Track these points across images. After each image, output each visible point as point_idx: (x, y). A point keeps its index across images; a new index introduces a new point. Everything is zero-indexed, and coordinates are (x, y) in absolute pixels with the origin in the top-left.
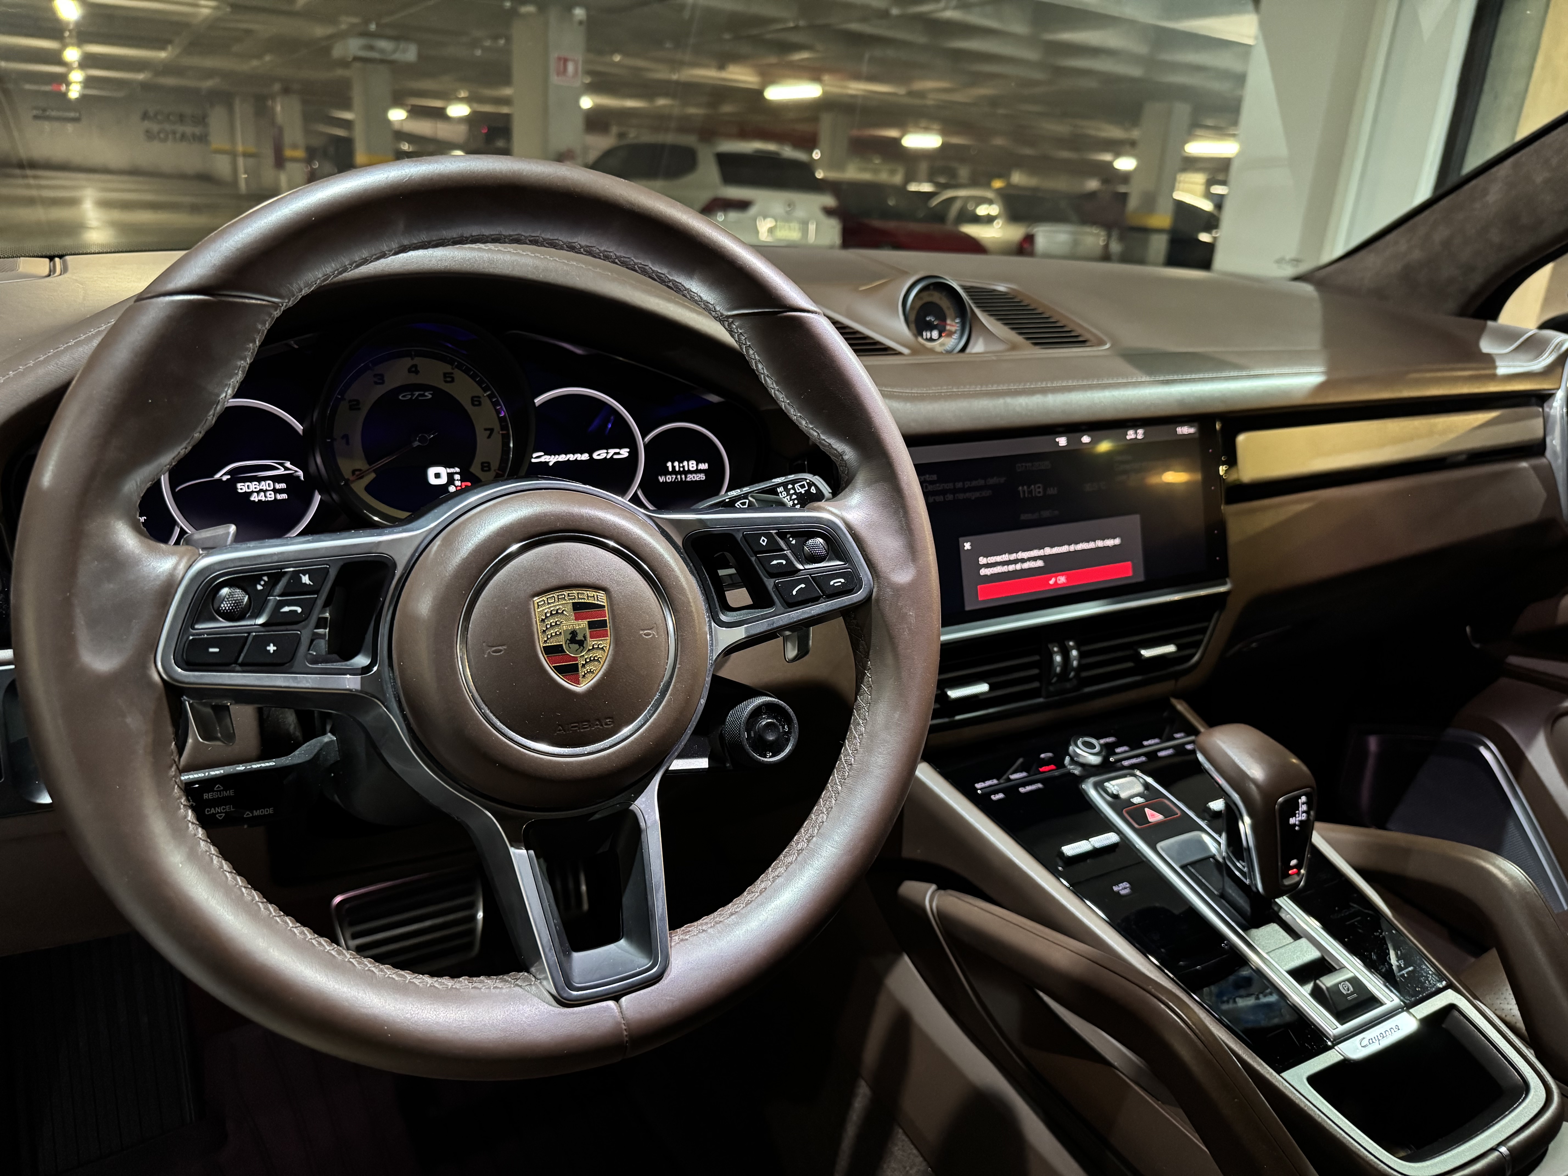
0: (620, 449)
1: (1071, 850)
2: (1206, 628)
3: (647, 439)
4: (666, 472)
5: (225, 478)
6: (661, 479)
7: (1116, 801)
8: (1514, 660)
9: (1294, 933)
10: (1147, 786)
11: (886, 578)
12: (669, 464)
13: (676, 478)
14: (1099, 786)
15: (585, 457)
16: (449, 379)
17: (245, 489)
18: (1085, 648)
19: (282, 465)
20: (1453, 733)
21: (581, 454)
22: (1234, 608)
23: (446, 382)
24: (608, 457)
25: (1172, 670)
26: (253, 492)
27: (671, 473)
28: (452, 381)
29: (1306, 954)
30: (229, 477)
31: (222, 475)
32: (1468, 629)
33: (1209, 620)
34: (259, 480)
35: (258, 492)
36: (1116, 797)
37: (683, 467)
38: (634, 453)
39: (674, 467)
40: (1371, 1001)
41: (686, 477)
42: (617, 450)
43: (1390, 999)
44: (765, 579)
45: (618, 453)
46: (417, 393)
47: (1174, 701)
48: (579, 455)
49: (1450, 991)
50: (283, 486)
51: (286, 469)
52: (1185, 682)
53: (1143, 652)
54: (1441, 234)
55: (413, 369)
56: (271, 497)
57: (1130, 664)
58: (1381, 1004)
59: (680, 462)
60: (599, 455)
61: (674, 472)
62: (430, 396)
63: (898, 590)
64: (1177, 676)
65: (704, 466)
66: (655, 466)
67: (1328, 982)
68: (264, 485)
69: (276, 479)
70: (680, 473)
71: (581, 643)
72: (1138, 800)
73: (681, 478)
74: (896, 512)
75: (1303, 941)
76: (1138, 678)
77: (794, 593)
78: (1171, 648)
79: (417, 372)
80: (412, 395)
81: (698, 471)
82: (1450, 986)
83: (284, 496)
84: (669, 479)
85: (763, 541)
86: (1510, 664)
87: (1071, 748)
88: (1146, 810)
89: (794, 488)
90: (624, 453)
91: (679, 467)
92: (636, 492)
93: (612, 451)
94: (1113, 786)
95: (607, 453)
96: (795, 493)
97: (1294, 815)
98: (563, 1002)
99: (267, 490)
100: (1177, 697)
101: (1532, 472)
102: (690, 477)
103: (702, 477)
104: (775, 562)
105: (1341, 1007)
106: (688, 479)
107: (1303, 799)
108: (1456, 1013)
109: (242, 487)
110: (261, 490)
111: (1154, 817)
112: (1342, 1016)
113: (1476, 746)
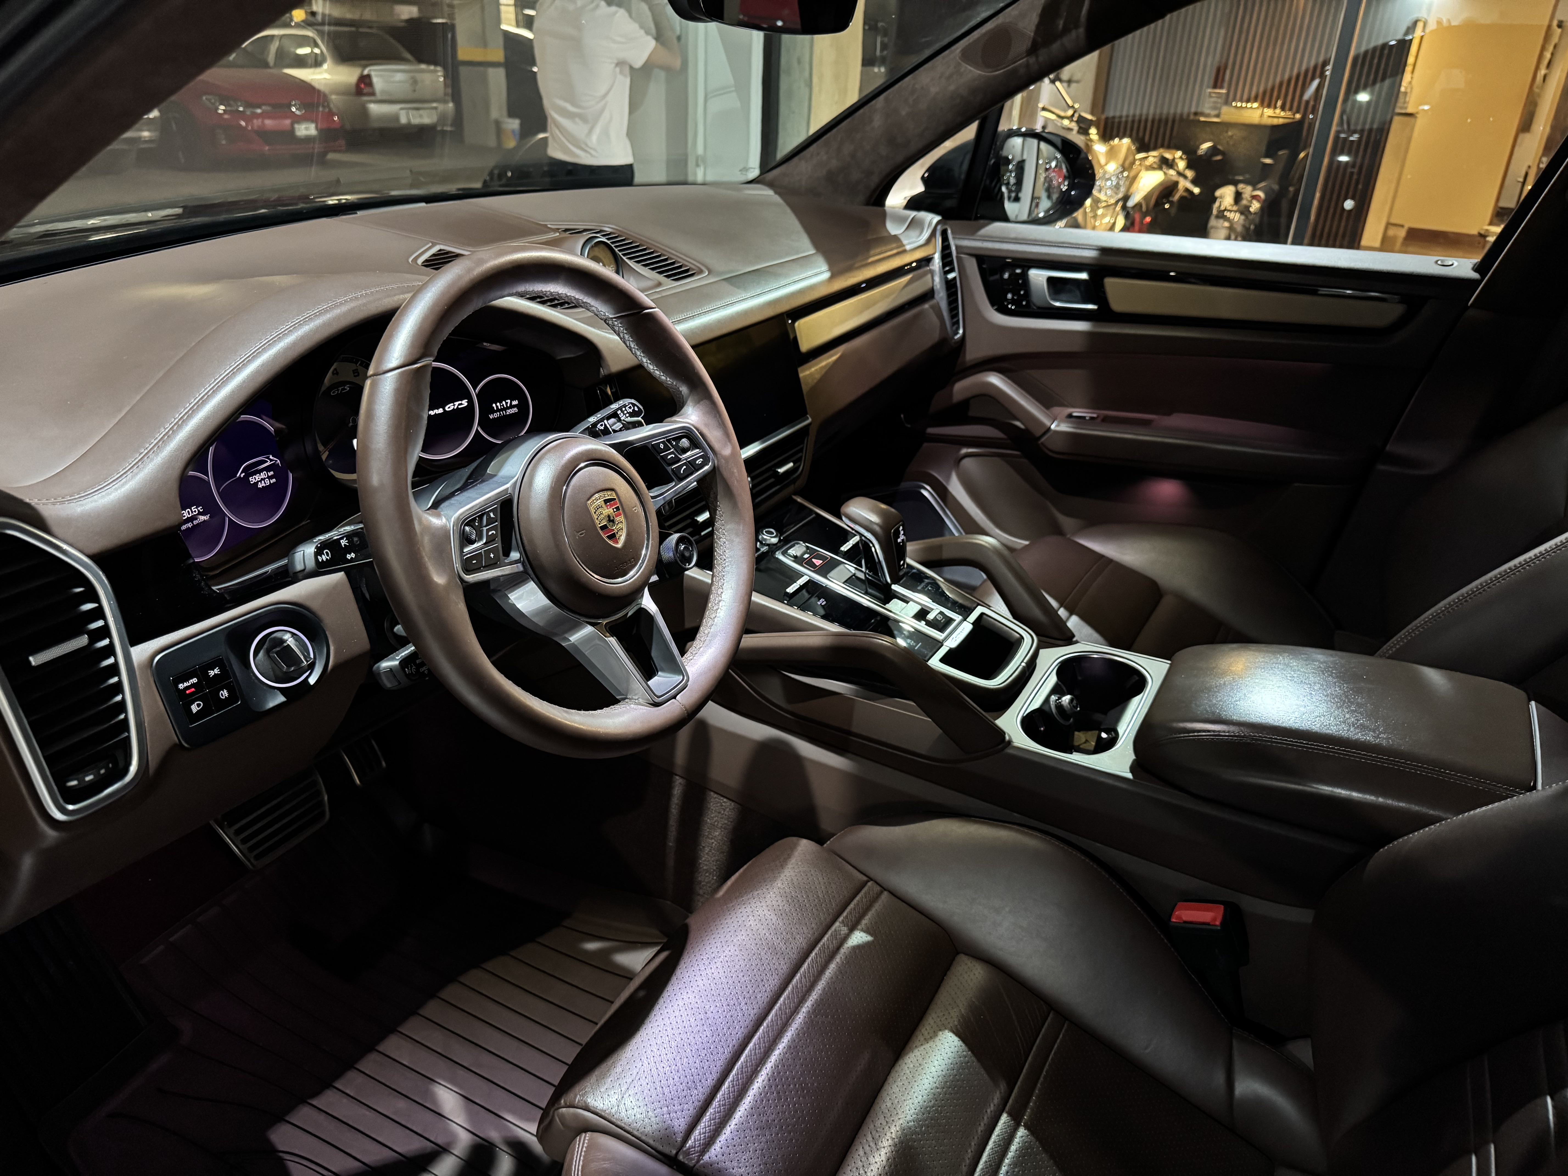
0: (461, 401)
1: (791, 590)
2: (802, 448)
3: (477, 391)
4: (493, 411)
5: (242, 475)
6: (491, 417)
7: (796, 559)
8: (930, 430)
9: (905, 600)
10: (807, 547)
11: (720, 454)
12: (494, 405)
13: (500, 414)
14: (784, 553)
15: (441, 411)
16: (356, 374)
17: (254, 481)
18: (753, 475)
19: (268, 458)
20: (905, 485)
21: (438, 409)
22: (813, 432)
23: (355, 376)
24: (455, 408)
25: (792, 478)
26: (258, 481)
27: (496, 412)
28: (358, 375)
29: (914, 608)
30: (244, 474)
31: (240, 474)
32: (902, 416)
33: (803, 443)
34: (259, 472)
35: (260, 481)
36: (795, 557)
37: (503, 405)
38: (471, 402)
39: (497, 407)
40: (950, 621)
41: (506, 412)
42: (460, 402)
43: (958, 618)
44: (666, 467)
45: (461, 404)
46: (340, 388)
47: (795, 497)
48: (436, 410)
49: (979, 607)
50: (272, 473)
51: (271, 460)
52: (799, 483)
53: (779, 470)
54: (848, 148)
55: (335, 372)
56: (268, 482)
57: (772, 480)
58: (954, 620)
59: (501, 402)
60: (449, 408)
61: (498, 410)
62: (348, 389)
63: (727, 459)
64: (794, 481)
65: (515, 403)
66: (486, 409)
67: (931, 617)
68: (263, 475)
69: (267, 469)
70: (502, 410)
71: (613, 521)
72: (806, 556)
73: (503, 413)
74: (715, 417)
75: (911, 603)
76: (778, 487)
77: (682, 472)
78: (791, 465)
79: (337, 373)
80: (338, 390)
81: (512, 407)
82: (979, 604)
83: (274, 480)
84: (496, 415)
85: (662, 446)
86: (930, 434)
87: (760, 537)
88: (813, 560)
89: (626, 410)
90: (465, 403)
91: (501, 406)
92: (477, 429)
93: (457, 403)
94: (792, 552)
95: (454, 405)
96: (628, 413)
97: (899, 537)
98: (656, 705)
99: (265, 479)
100: (795, 494)
101: (931, 311)
102: (509, 412)
103: (515, 410)
104: (669, 457)
105: (940, 626)
106: (508, 413)
107: (901, 528)
108: (985, 616)
109: (253, 480)
110: (262, 479)
111: (818, 562)
112: (942, 629)
113: (919, 490)
